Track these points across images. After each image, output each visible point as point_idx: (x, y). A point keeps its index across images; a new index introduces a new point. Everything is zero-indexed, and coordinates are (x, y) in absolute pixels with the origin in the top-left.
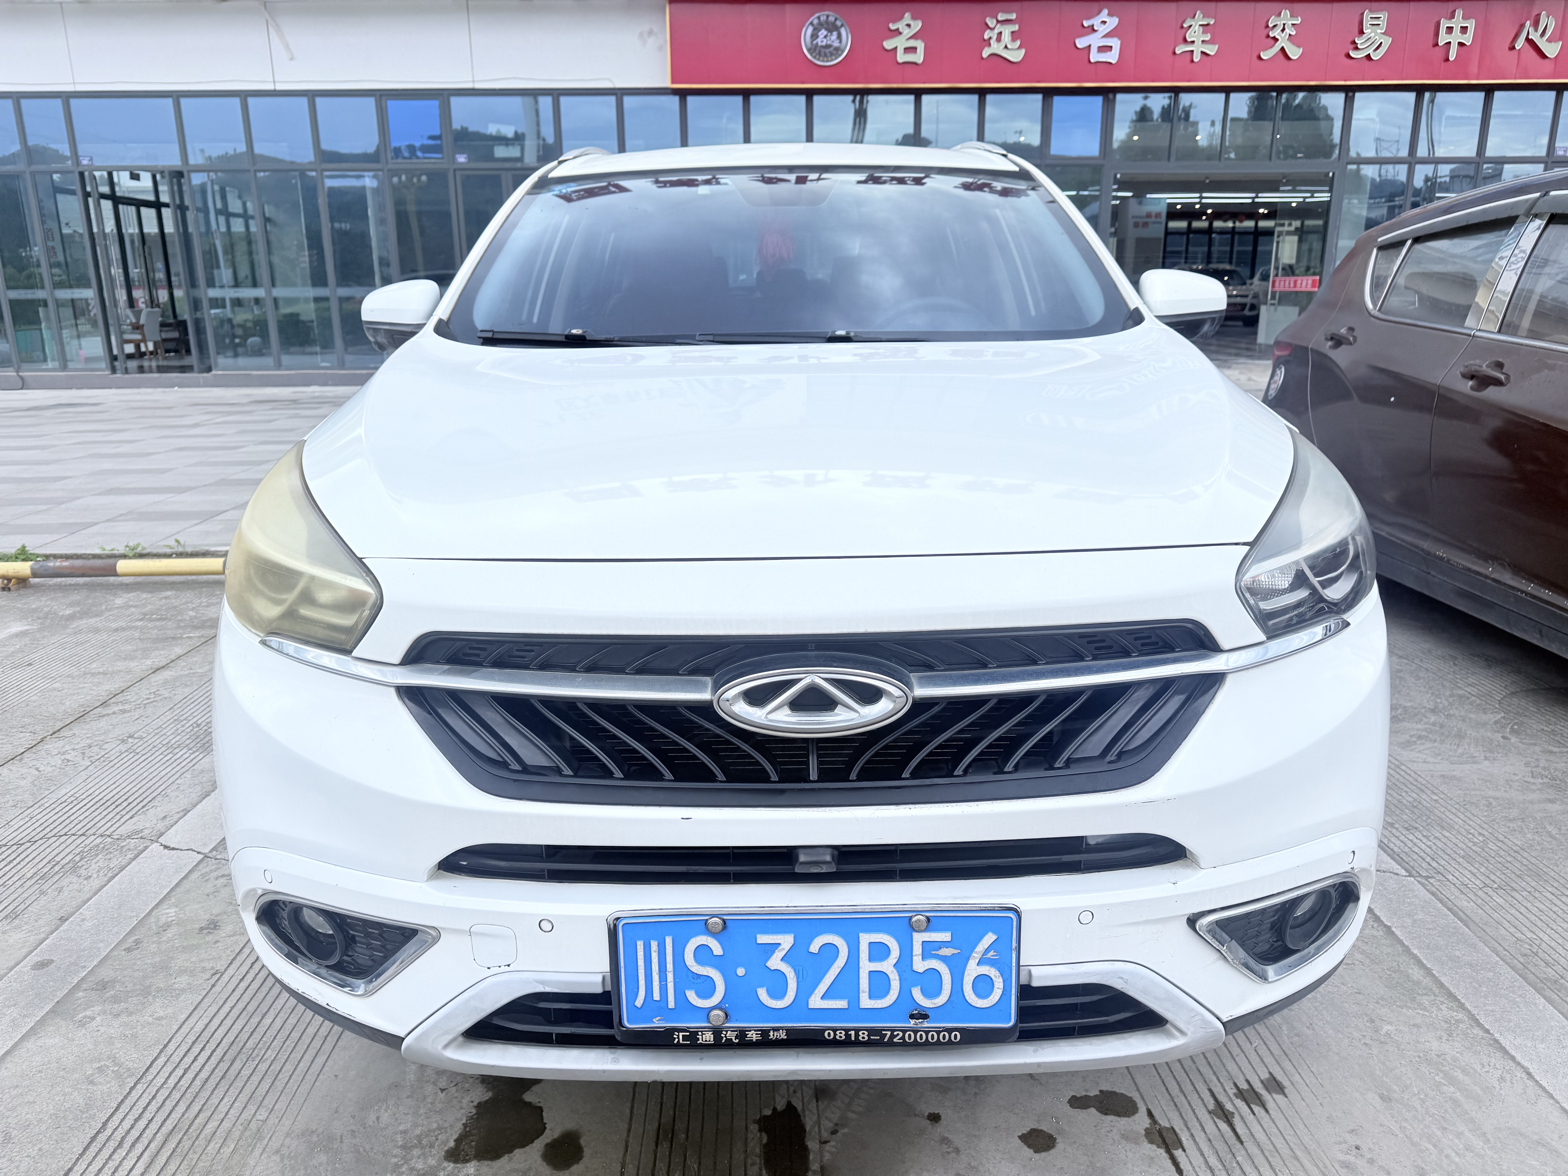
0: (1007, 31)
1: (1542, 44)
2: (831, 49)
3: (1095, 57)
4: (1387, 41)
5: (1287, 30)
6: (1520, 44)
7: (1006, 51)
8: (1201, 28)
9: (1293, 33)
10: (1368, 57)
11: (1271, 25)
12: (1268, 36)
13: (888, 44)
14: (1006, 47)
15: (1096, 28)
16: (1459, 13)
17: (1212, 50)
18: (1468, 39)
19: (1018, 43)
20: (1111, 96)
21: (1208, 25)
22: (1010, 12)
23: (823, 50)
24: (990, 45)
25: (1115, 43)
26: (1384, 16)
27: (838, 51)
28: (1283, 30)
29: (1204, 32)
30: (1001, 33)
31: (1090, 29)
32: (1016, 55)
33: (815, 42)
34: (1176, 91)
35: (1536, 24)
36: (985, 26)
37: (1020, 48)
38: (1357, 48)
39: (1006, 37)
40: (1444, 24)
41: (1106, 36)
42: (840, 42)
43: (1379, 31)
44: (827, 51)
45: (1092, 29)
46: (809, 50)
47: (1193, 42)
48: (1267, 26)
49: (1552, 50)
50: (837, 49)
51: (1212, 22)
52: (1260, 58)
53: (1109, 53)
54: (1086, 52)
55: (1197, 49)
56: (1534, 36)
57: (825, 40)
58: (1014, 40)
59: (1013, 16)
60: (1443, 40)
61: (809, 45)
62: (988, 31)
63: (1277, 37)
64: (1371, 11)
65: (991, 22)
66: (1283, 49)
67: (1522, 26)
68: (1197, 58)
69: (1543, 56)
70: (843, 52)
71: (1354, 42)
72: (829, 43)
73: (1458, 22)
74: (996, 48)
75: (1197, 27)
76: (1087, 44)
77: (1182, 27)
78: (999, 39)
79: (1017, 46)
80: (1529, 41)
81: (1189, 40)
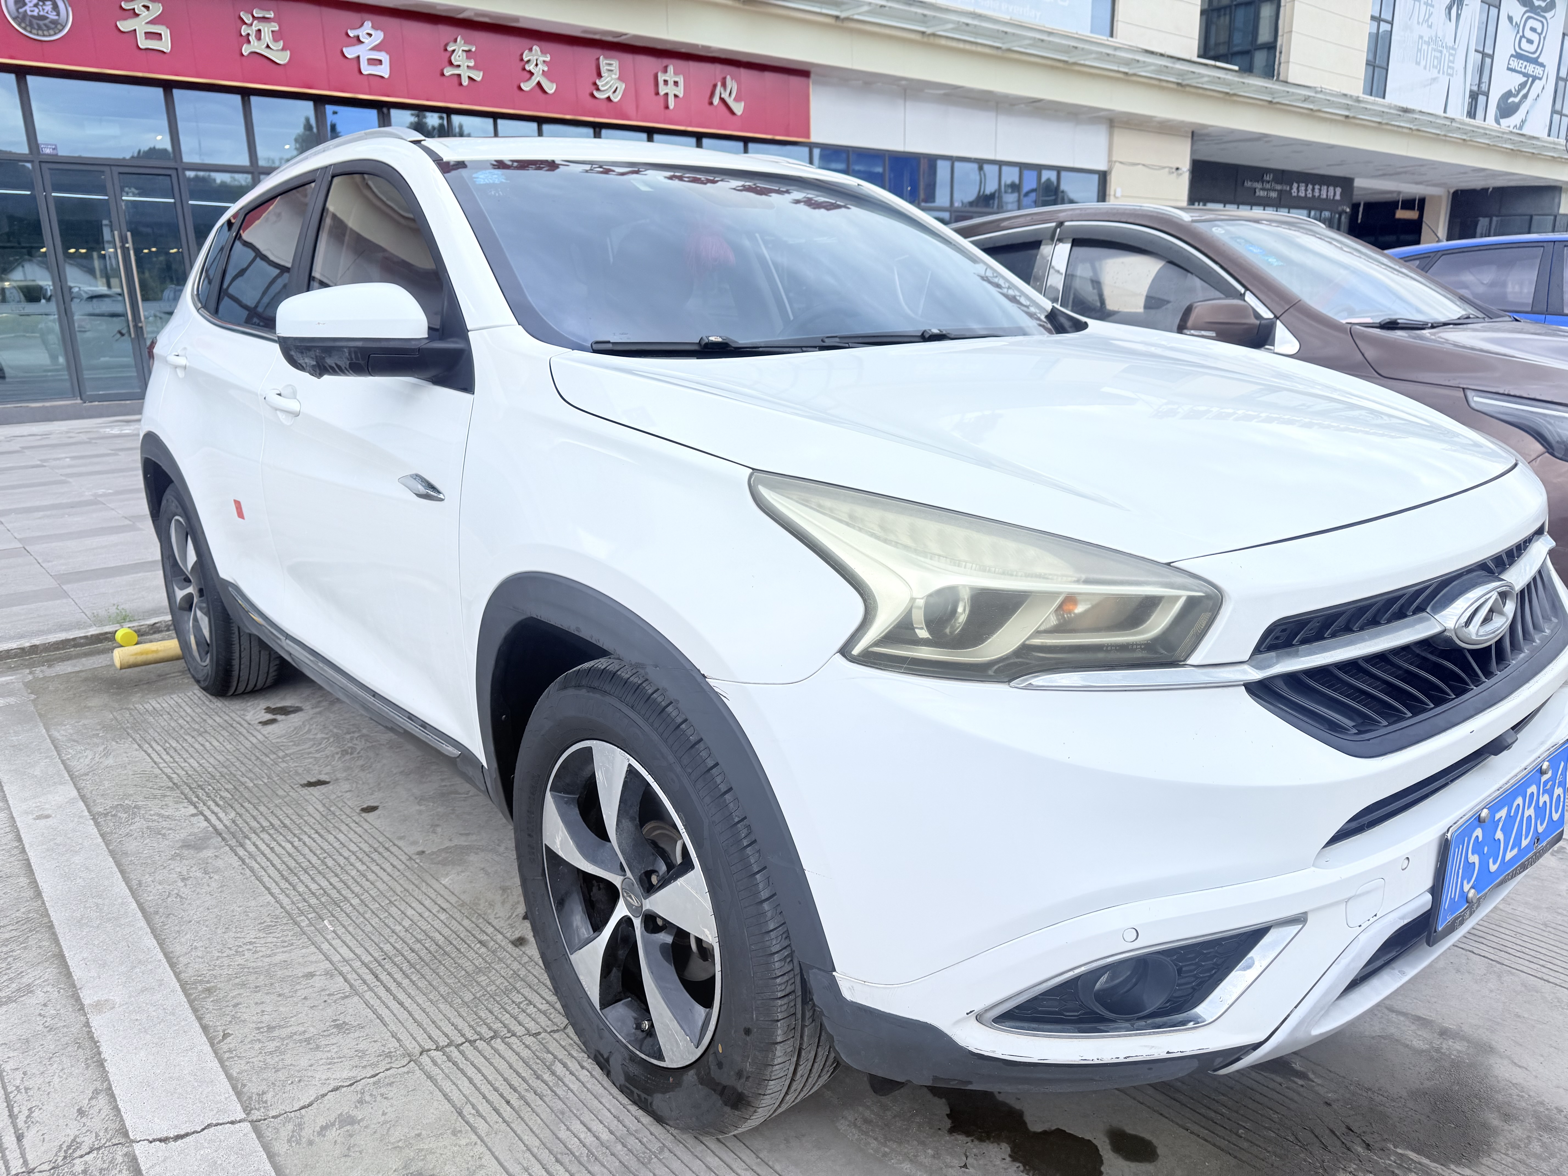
0: (267, 30)
1: (730, 101)
2: (47, 22)
3: (366, 69)
4: (622, 87)
5: (540, 66)
6: (716, 101)
7: (268, 50)
8: (465, 54)
9: (546, 69)
10: (609, 99)
11: (526, 59)
12: (524, 69)
13: (125, 26)
14: (268, 46)
15: (362, 39)
16: (671, 69)
17: (478, 76)
18: (681, 92)
19: (281, 43)
20: (385, 110)
21: (470, 51)
22: (268, 10)
23: (35, 21)
24: (249, 42)
25: (384, 56)
26: (615, 64)
27: (56, 25)
28: (537, 65)
29: (468, 58)
30: (259, 30)
31: (355, 40)
32: (282, 58)
33: (21, 10)
34: (449, 112)
35: (724, 85)
36: (239, 22)
37: (283, 49)
38: (598, 89)
39: (267, 37)
40: (661, 78)
41: (373, 49)
42: (58, 14)
43: (614, 76)
44: (41, 23)
45: (358, 40)
46: (14, 19)
47: (459, 66)
48: (522, 60)
49: (738, 108)
50: (55, 23)
51: (473, 49)
52: (520, 88)
53: (379, 67)
54: (355, 63)
55: (465, 74)
56: (725, 96)
57: (36, 10)
58: (276, 40)
59: (271, 15)
60: (663, 90)
61: (15, 14)
62: (244, 27)
63: (533, 71)
64: (606, 58)
65: (247, 19)
66: (539, 84)
67: (715, 86)
68: (465, 82)
69: (732, 113)
70: (64, 27)
71: (595, 84)
72: (42, 13)
73: (670, 76)
74: (255, 46)
75: (460, 52)
76: (356, 55)
77: (446, 50)
78: (259, 38)
79: (281, 47)
80: (722, 100)
81: (456, 63)
